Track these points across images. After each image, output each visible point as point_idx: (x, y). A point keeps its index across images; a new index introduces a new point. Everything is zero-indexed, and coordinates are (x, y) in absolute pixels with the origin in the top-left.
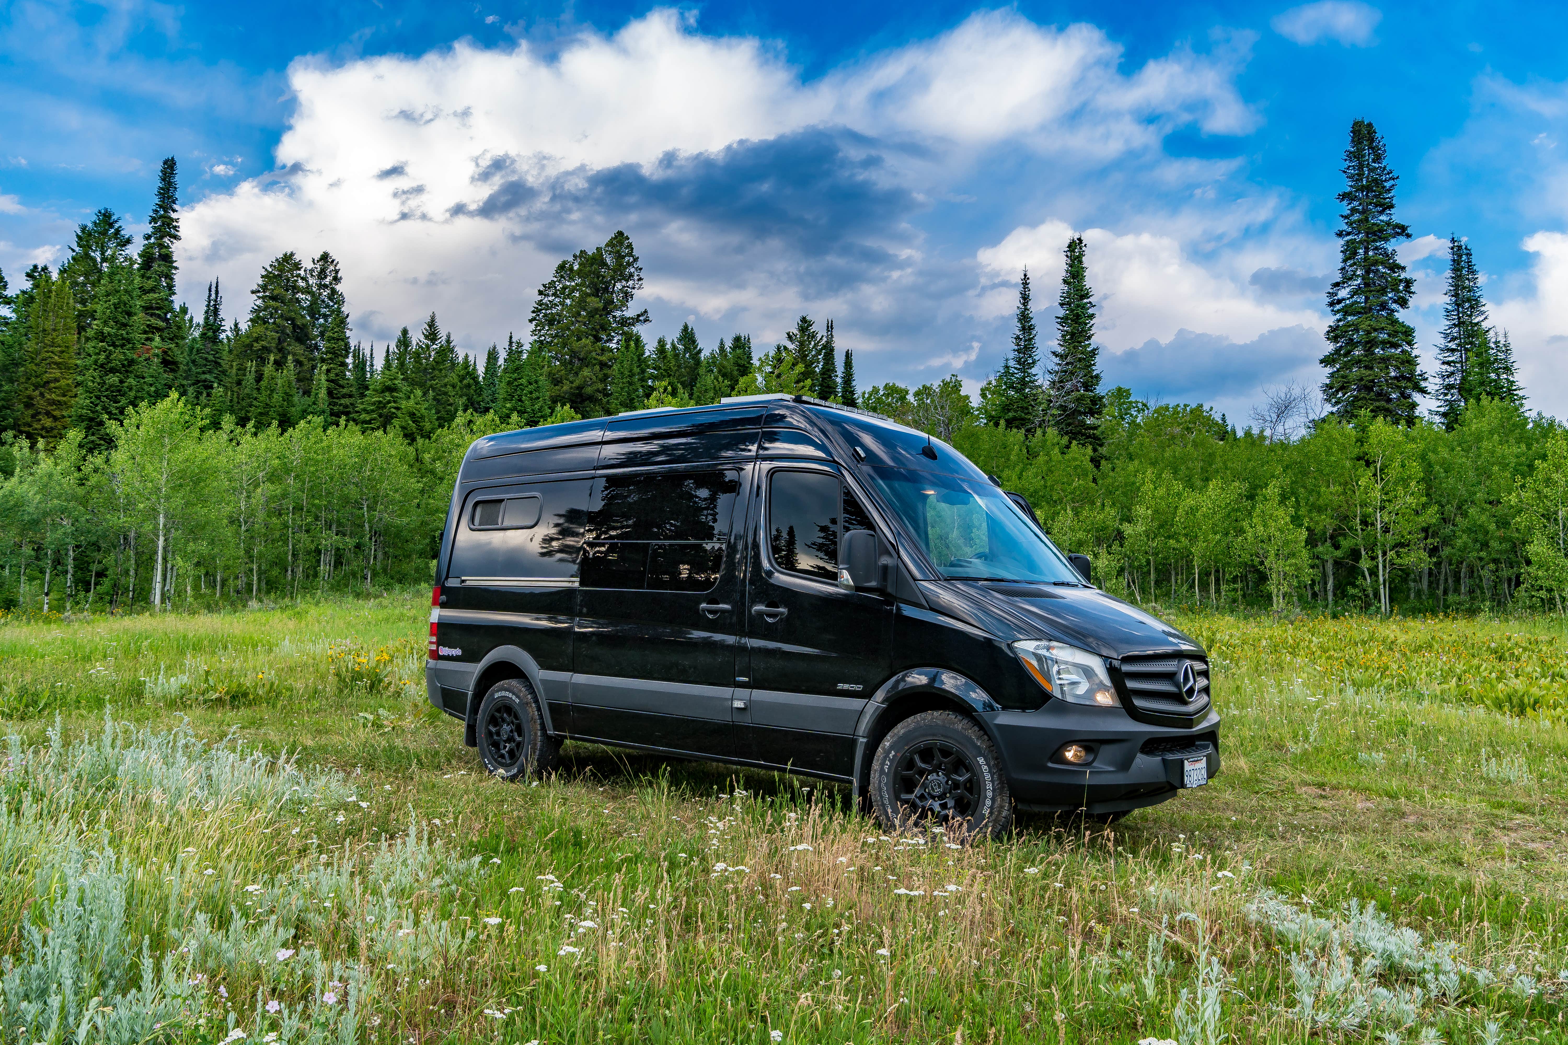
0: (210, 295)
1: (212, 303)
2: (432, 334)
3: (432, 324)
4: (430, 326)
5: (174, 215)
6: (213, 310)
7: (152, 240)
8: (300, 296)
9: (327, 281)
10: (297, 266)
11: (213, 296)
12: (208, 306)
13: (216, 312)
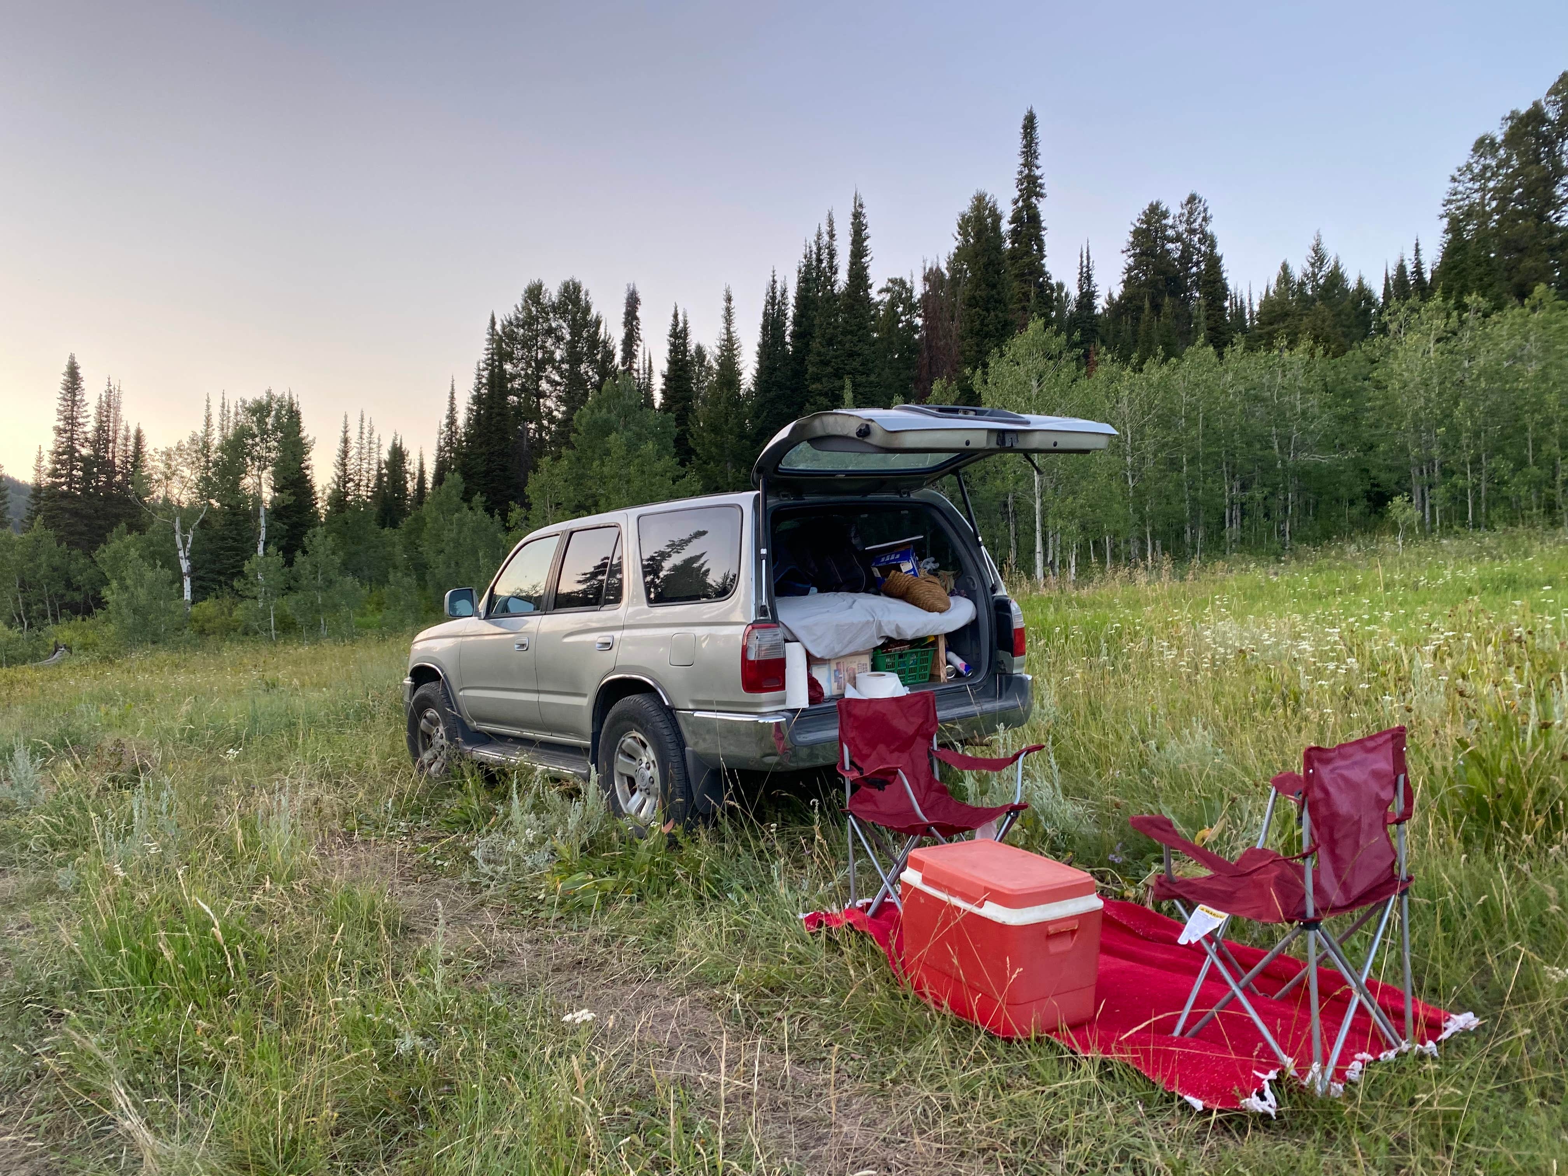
0: (1082, 262)
1: (1085, 270)
2: (1319, 258)
3: (1317, 250)
4: (1316, 252)
5: (1038, 173)
6: (1086, 277)
7: (1020, 204)
8: (1170, 246)
9: (1196, 225)
10: (1165, 215)
11: (1085, 263)
12: (1081, 273)
13: (1089, 278)
